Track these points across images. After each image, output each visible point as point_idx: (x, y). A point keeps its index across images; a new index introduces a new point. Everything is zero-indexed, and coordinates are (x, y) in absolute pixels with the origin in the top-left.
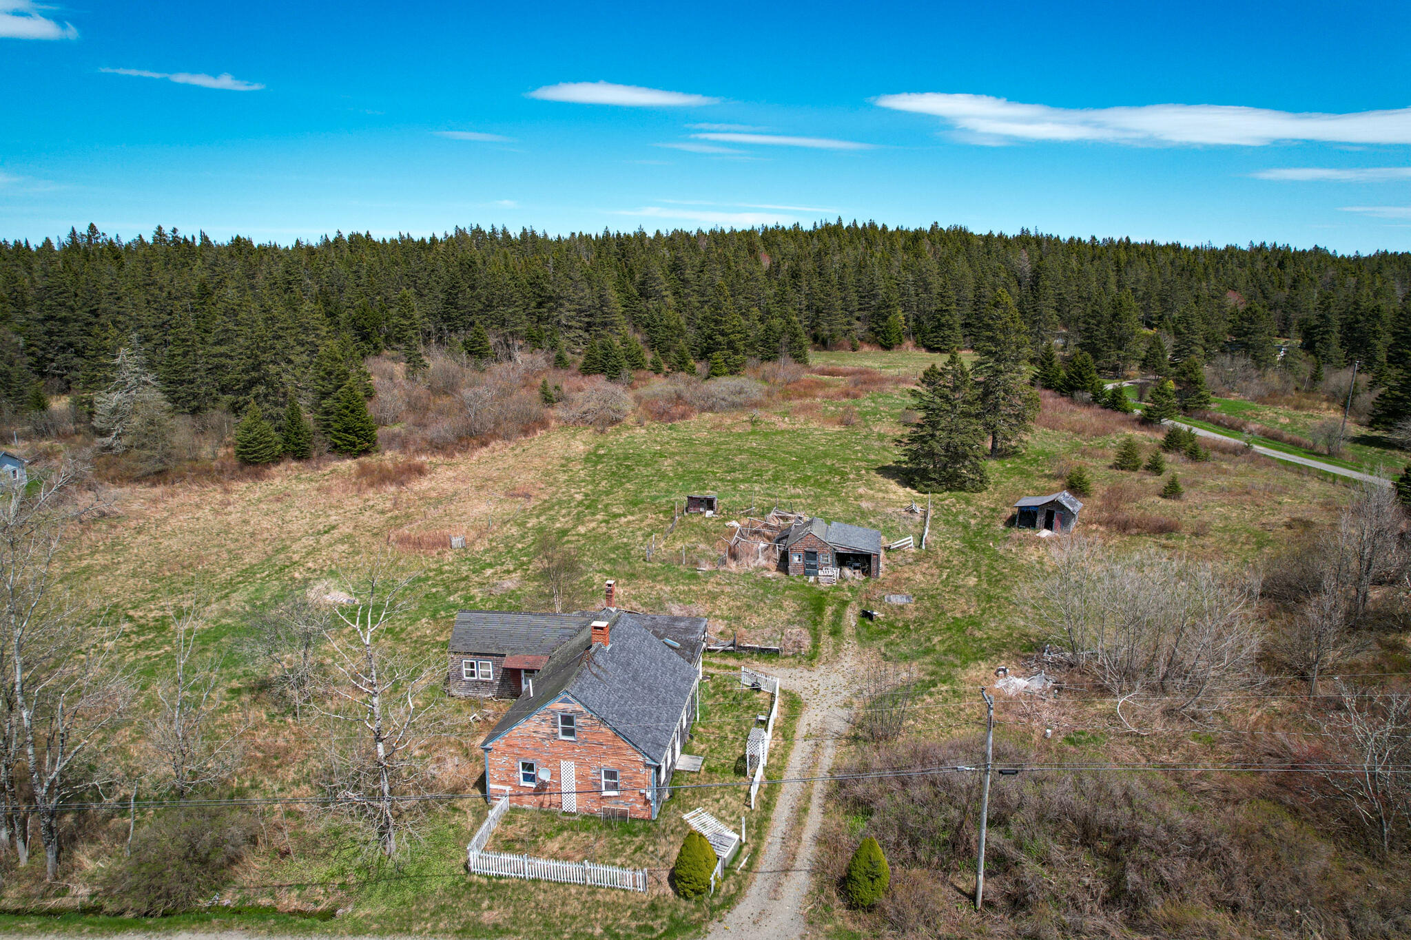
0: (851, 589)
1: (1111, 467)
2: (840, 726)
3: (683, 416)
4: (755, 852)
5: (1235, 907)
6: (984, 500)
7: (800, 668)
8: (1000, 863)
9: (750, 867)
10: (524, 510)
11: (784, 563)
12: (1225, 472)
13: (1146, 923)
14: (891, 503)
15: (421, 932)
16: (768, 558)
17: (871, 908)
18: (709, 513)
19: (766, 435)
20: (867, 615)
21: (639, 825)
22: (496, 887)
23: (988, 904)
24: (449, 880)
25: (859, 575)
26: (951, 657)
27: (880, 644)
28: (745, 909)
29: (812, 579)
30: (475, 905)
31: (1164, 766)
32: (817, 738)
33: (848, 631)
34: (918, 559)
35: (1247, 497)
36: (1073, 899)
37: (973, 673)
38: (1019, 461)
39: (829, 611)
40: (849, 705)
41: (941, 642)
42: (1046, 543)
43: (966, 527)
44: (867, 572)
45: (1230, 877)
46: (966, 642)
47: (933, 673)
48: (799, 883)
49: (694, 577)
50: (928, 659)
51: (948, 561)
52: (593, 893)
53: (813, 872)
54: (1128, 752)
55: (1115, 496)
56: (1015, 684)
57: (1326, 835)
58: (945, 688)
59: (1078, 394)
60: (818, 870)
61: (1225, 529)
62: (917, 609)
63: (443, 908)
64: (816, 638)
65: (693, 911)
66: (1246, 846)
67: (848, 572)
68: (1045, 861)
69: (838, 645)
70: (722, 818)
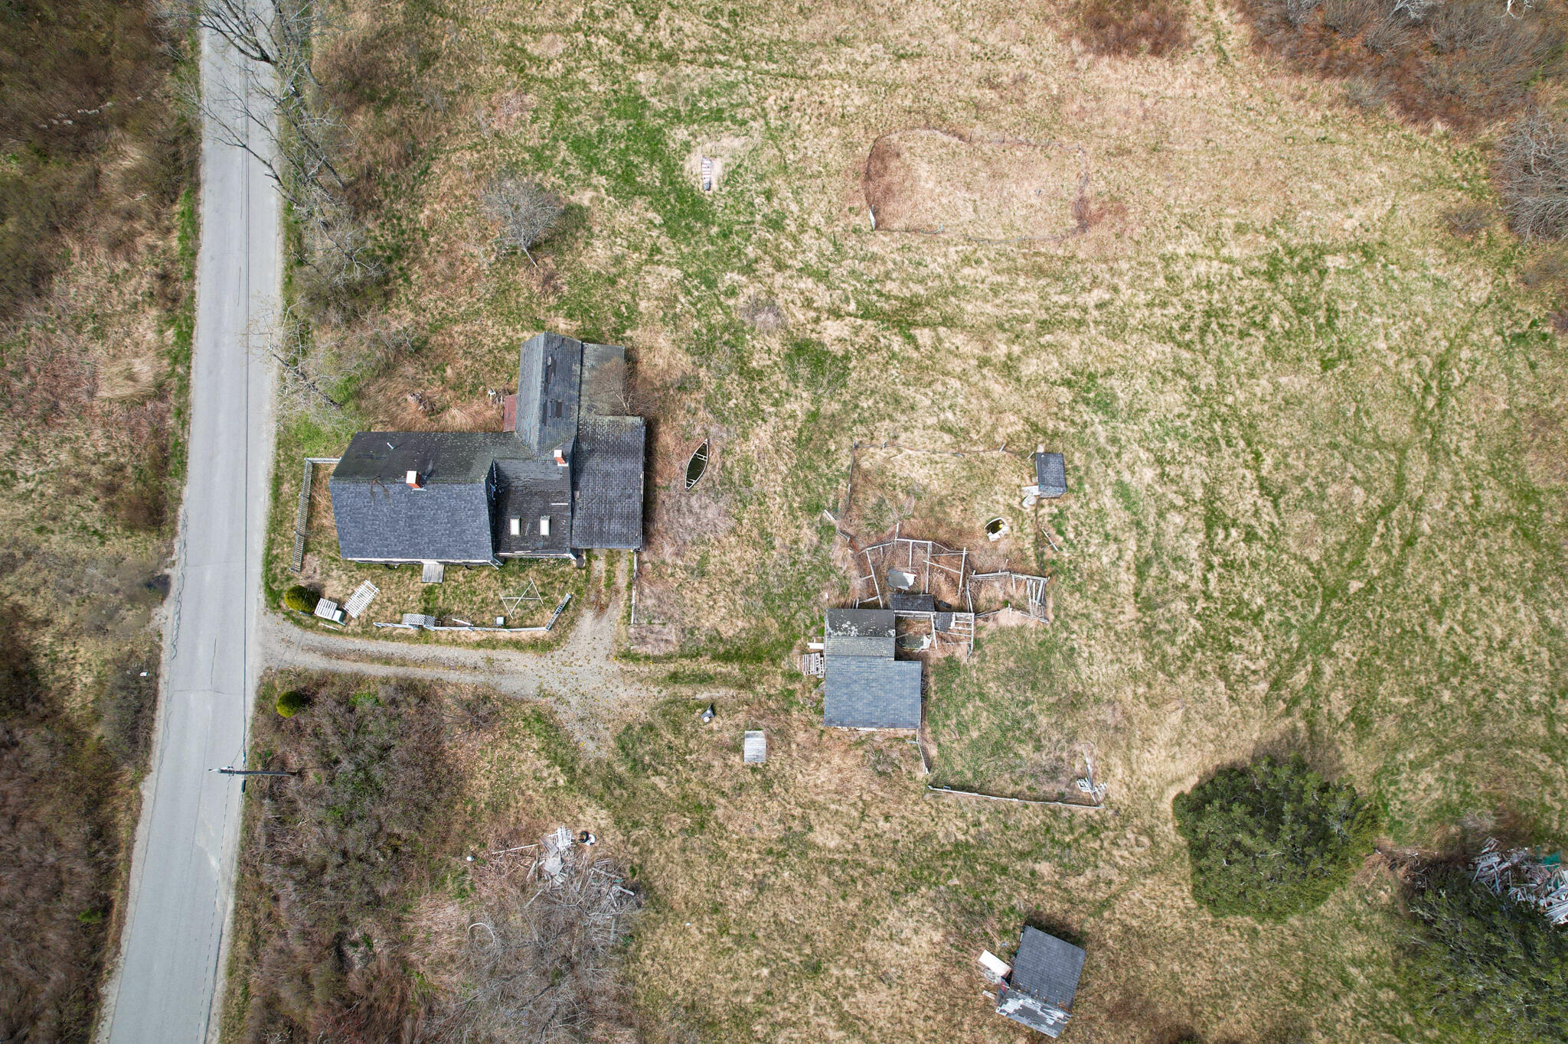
0: (788, 692)
2: (505, 685)
4: (342, 634)
7: (612, 646)
27: (655, 720)
29: (814, 645)
32: (491, 666)
33: (682, 690)
37: (587, 812)
40: (542, 692)
47: (587, 771)
49: (811, 510)
58: (560, 780)
64: (664, 659)
69: (656, 682)
70: (370, 607)
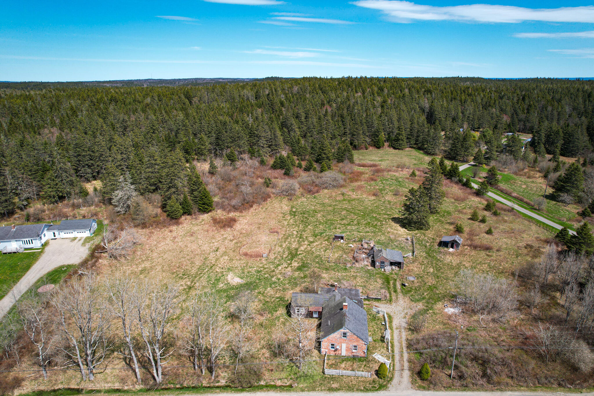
0: (396, 274)
1: (469, 219)
2: (404, 325)
3: (317, 192)
4: (394, 365)
5: (512, 377)
6: (430, 234)
7: (388, 304)
8: (456, 367)
9: (393, 369)
10: (279, 239)
11: (373, 264)
12: (506, 221)
13: (492, 382)
14: (400, 236)
15: (318, 390)
16: (367, 261)
17: (427, 380)
18: (342, 241)
19: (349, 201)
20: (403, 285)
21: (363, 359)
22: (332, 378)
23: (454, 378)
24: (320, 376)
25: (397, 269)
26: (431, 300)
27: (408, 295)
28: (395, 381)
29: (383, 270)
30: (329, 383)
31: (493, 338)
32: (399, 328)
33: (399, 291)
34: (414, 262)
35: (513, 234)
36: (474, 376)
37: (438, 306)
38: (438, 215)
39: (391, 282)
40: (405, 317)
41: (427, 295)
42: (452, 254)
43: (426, 247)
44: (400, 267)
45: (511, 370)
46: (434, 295)
47: (427, 306)
48: (407, 373)
49: (346, 269)
50: (424, 301)
51: (423, 262)
52: (358, 378)
53: (409, 370)
54: (483, 333)
55: (472, 234)
56: (450, 310)
57: (534, 358)
58: (431, 311)
59: (453, 179)
60: (410, 369)
61: (506, 249)
62: (418, 282)
63: (321, 384)
64: (390, 294)
65: (384, 382)
66: (515, 361)
67: (394, 267)
68: (467, 366)
69: (397, 296)
70: (383, 356)
